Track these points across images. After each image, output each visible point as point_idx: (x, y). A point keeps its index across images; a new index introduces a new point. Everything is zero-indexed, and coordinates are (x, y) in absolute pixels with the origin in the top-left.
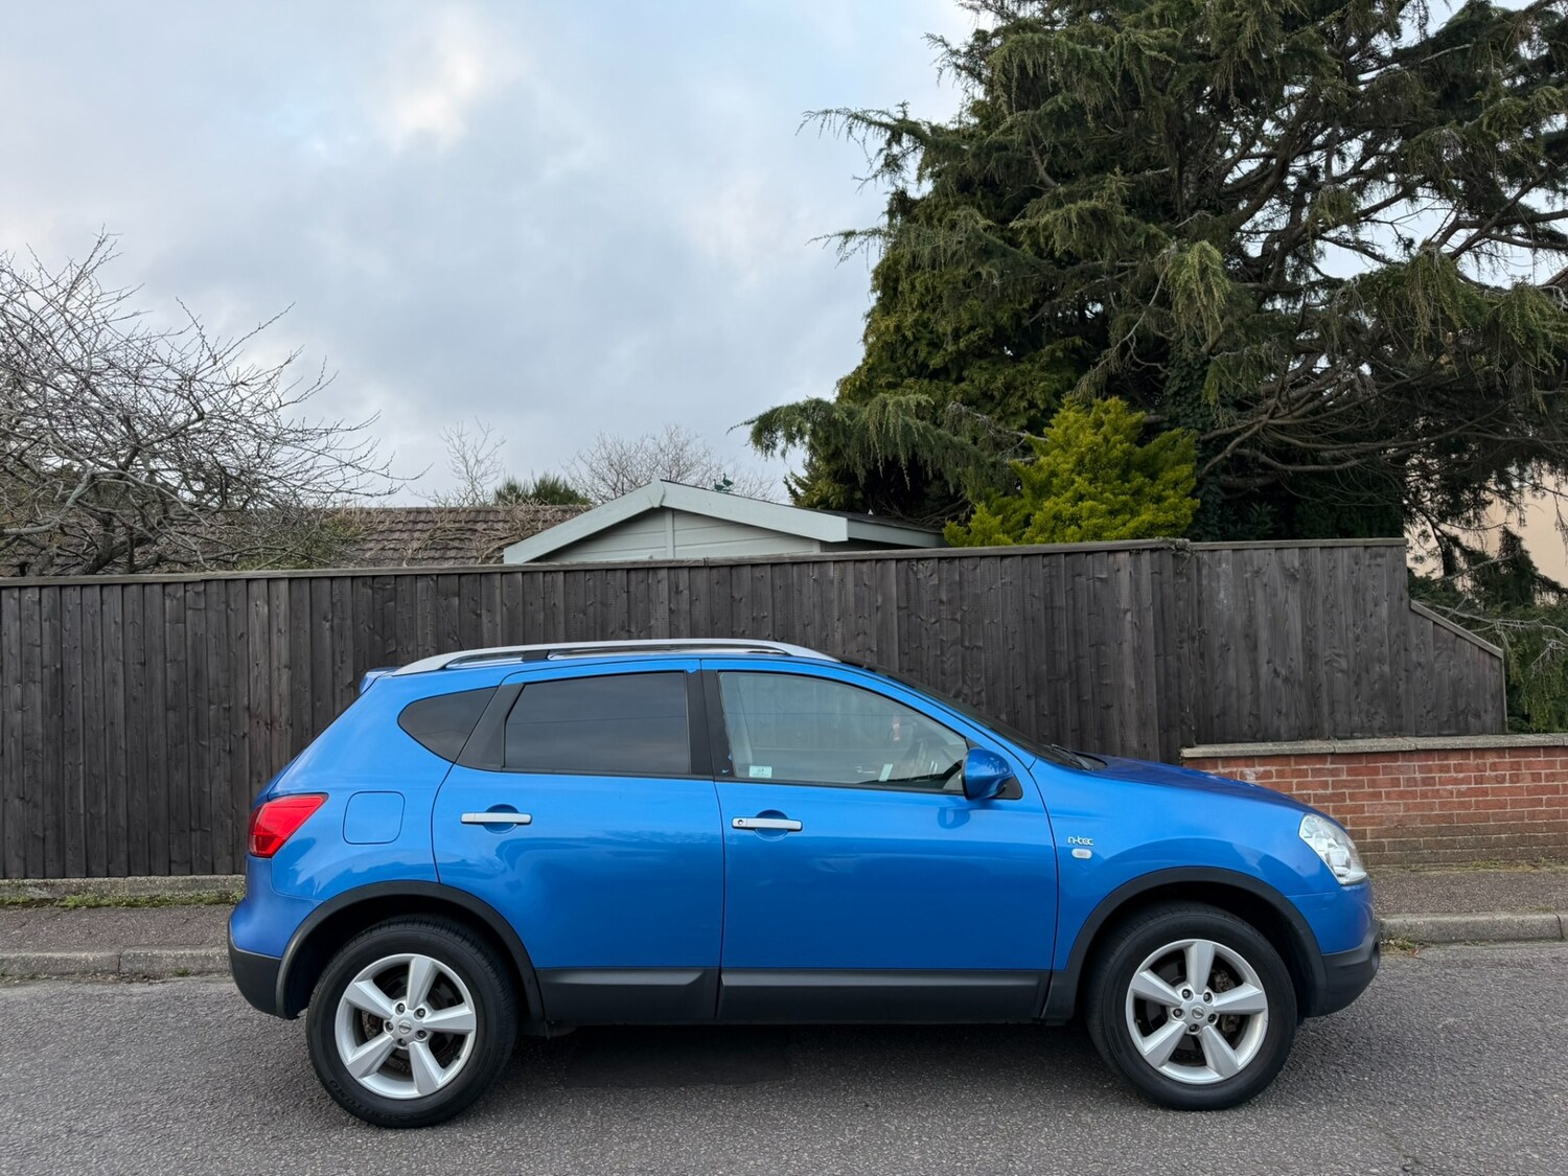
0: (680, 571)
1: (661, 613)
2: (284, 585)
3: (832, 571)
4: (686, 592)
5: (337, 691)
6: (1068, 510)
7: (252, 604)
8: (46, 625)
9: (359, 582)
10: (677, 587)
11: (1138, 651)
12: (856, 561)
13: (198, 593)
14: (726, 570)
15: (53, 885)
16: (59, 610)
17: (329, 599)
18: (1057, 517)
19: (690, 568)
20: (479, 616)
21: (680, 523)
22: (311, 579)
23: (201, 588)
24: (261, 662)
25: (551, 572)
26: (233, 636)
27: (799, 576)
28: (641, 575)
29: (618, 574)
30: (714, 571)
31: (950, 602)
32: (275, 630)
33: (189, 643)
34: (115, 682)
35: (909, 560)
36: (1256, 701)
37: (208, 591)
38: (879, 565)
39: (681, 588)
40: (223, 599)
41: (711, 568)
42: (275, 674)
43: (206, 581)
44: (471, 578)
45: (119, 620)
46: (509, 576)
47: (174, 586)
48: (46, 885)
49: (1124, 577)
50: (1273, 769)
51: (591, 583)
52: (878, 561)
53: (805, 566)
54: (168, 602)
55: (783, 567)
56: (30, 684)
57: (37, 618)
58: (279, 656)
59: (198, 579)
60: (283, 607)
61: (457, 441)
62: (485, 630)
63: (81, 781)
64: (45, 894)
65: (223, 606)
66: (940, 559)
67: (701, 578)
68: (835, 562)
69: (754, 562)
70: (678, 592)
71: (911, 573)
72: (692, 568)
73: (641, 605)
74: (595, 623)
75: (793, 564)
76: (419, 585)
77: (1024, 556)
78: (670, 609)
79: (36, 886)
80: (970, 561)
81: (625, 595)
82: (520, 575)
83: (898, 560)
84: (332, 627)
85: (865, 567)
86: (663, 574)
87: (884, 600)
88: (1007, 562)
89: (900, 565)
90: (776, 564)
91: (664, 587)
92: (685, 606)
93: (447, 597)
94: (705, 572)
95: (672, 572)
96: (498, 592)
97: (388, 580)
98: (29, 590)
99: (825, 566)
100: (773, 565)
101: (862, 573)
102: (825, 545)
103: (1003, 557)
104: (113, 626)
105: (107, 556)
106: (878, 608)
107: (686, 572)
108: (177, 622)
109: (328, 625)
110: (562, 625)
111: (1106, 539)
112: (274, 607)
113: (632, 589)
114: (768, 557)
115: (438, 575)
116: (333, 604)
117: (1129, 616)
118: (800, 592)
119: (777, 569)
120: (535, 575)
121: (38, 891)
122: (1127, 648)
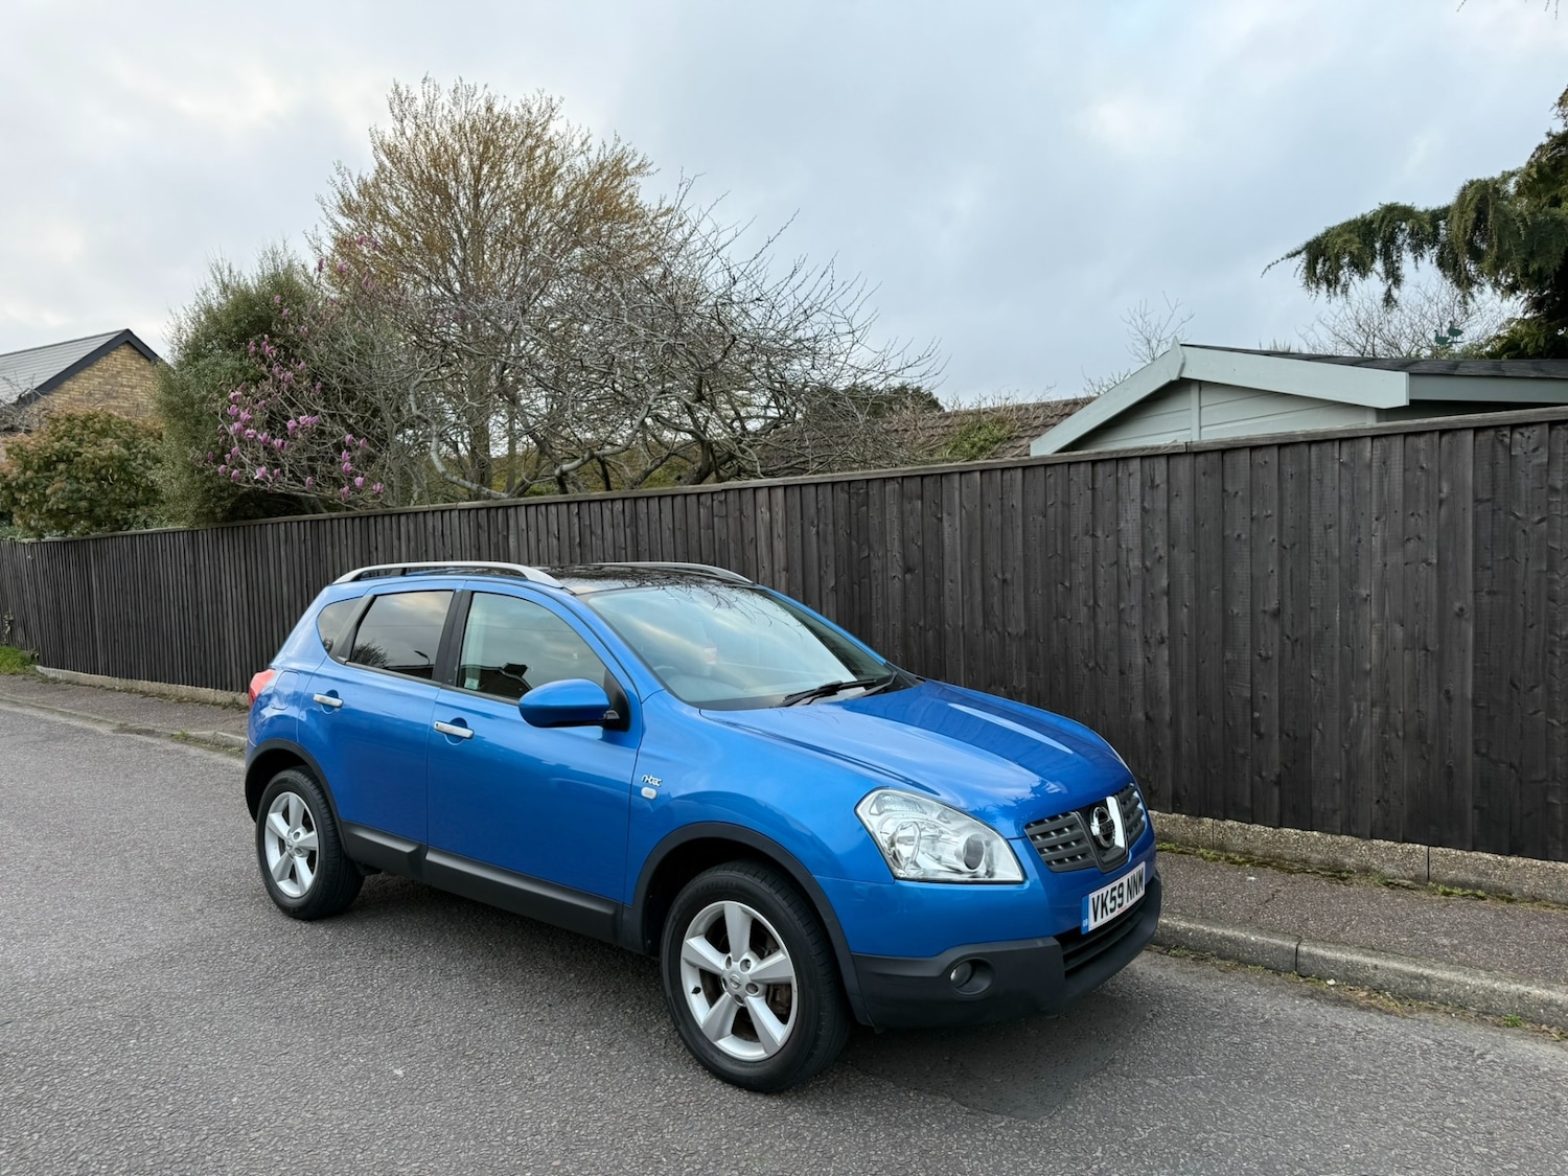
0: (1156, 460)
1: (1132, 513)
2: (780, 492)
3: (1365, 451)
4: (1163, 486)
5: (824, 594)
7: (758, 511)
8: (628, 531)
9: (838, 488)
10: (1153, 481)
12: (1406, 435)
13: (721, 502)
14: (1216, 456)
16: (635, 516)
17: (814, 504)
19: (1169, 456)
20: (941, 520)
21: (1208, 398)
22: (801, 486)
23: (723, 496)
24: (766, 565)
26: (746, 541)
27: (1320, 459)
28: (1110, 467)
29: (1082, 467)
30: (1201, 459)
32: (775, 535)
33: (717, 547)
35: (1497, 428)
37: (728, 500)
38: (1445, 439)
39: (1157, 481)
40: (738, 507)
41: (1197, 454)
42: (777, 576)
43: (726, 491)
44: (932, 479)
45: (671, 526)
46: (968, 476)
47: (704, 495)
51: (1052, 480)
52: (1443, 432)
53: (1328, 445)
54: (702, 510)
55: (1296, 449)
57: (622, 525)
58: (779, 560)
59: (720, 488)
60: (780, 514)
62: (946, 535)
65: (738, 513)
66: (1553, 424)
67: (1183, 467)
68: (1373, 438)
69: (1254, 443)
70: (1154, 486)
71: (1500, 448)
72: (1170, 456)
73: (1109, 504)
74: (1056, 527)
75: (1310, 443)
76: (887, 488)
78: (1143, 509)
81: (1090, 492)
83: (1477, 430)
84: (818, 532)
85: (1421, 442)
86: (1135, 465)
87: (1452, 489)
89: (1482, 437)
90: (1284, 445)
91: (1135, 483)
92: (1162, 505)
93: (910, 500)
94: (1187, 462)
95: (1147, 463)
96: (957, 494)
97: (860, 485)
99: (1359, 444)
100: (1280, 446)
101: (1417, 451)
104: (668, 532)
106: (1441, 502)
107: (1163, 461)
108: (708, 528)
109: (815, 529)
110: (1020, 531)
112: (774, 514)
113: (1099, 485)
114: (1273, 437)
115: (903, 477)
116: (818, 510)
118: (1320, 481)
119: (1287, 451)
120: (994, 473)
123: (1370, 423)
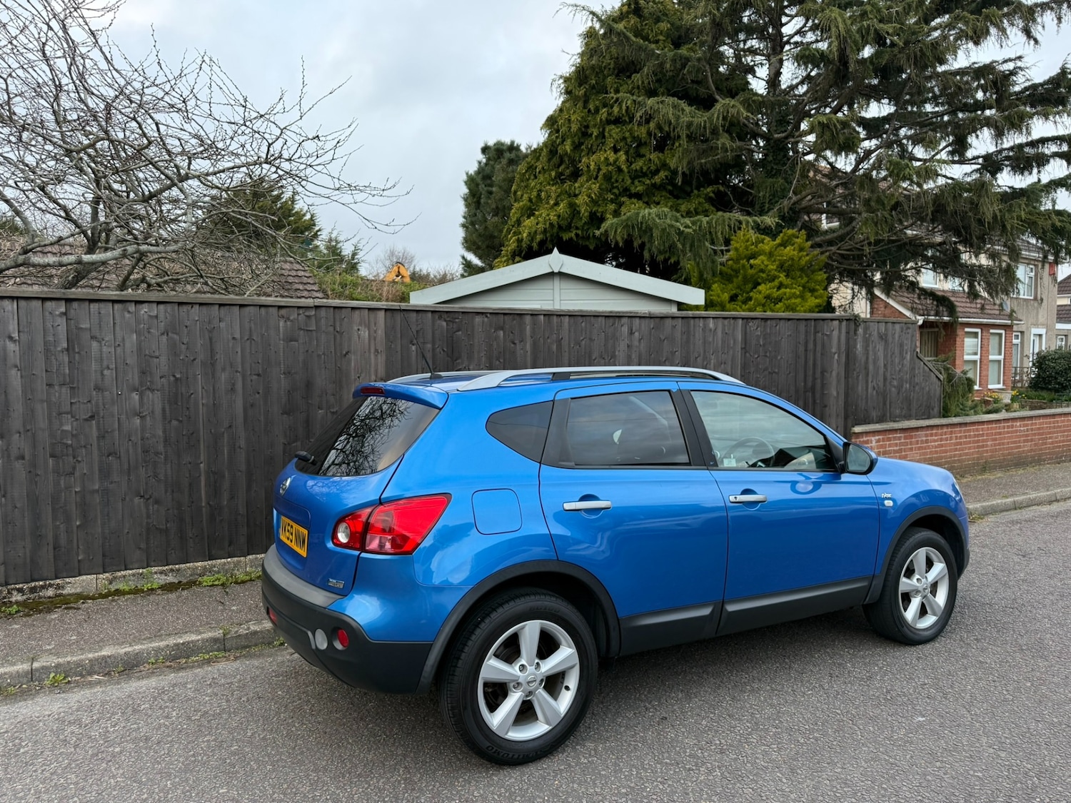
0: (634, 319)
1: (622, 347)
2: (381, 314)
3: (711, 324)
4: (637, 334)
6: (776, 294)
7: (355, 328)
9: (437, 316)
10: (632, 330)
11: (838, 374)
13: (308, 317)
15: (178, 570)
19: (640, 317)
20: (515, 344)
21: (566, 285)
23: (312, 312)
25: (560, 315)
26: (339, 354)
27: (694, 326)
29: (600, 319)
30: (653, 321)
31: (764, 345)
32: (373, 350)
33: (301, 358)
34: (233, 390)
37: (319, 316)
39: (634, 330)
40: (331, 323)
43: (317, 307)
44: (511, 317)
45: (237, 335)
47: (288, 309)
48: (172, 570)
49: (835, 333)
50: (881, 437)
51: (583, 324)
53: (698, 320)
54: (282, 323)
55: (687, 320)
56: (148, 393)
59: (312, 305)
60: (380, 332)
63: (203, 479)
64: (171, 579)
65: (331, 329)
66: (761, 319)
67: (645, 323)
68: (713, 318)
70: (632, 333)
73: (611, 341)
74: (585, 352)
77: (798, 319)
78: (628, 344)
79: (161, 573)
80: (774, 322)
81: (603, 333)
82: (542, 317)
83: (743, 319)
84: (416, 349)
86: (624, 320)
87: (734, 343)
89: (743, 322)
91: (625, 329)
92: (636, 343)
93: (496, 329)
94: (647, 320)
95: (630, 320)
96: (528, 327)
97: (456, 315)
98: (146, 305)
99: (708, 320)
103: (789, 320)
104: (231, 343)
107: (637, 320)
108: (291, 341)
109: (414, 348)
111: (799, 311)
112: (373, 332)
113: (607, 329)
116: (418, 332)
117: (836, 356)
118: (694, 335)
119: (684, 321)
120: (551, 317)
121: (163, 577)
122: (834, 374)
123: (674, 310)
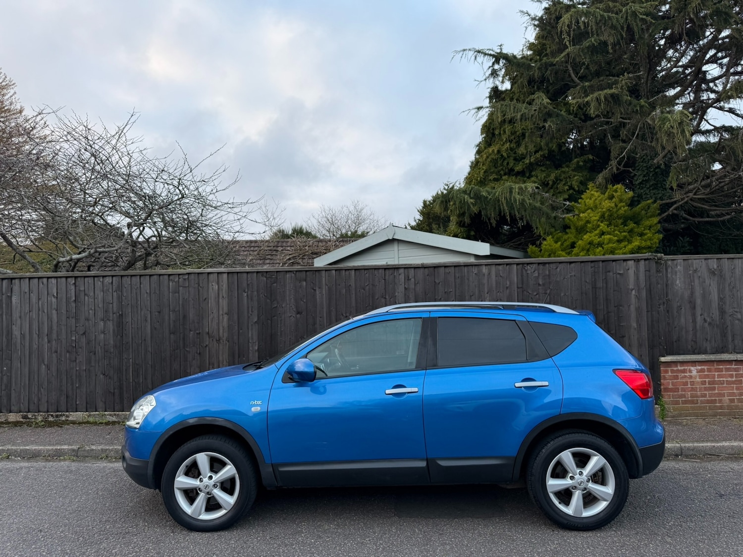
0: (410, 269)
1: (400, 290)
2: (225, 276)
3: (484, 270)
4: (413, 280)
5: (250, 325)
7: (210, 284)
8: (115, 294)
9: (260, 275)
10: (408, 277)
11: (638, 309)
12: (496, 265)
13: (185, 279)
14: (432, 269)
15: (118, 415)
16: (120, 288)
17: (246, 282)
18: (591, 243)
19: (415, 268)
20: (315, 290)
21: (402, 247)
22: (238, 273)
23: (186, 277)
24: (214, 312)
25: (348, 270)
26: (201, 299)
27: (468, 272)
28: (391, 271)
29: (380, 271)
30: (426, 270)
31: (544, 285)
32: (221, 296)
33: (181, 302)
34: (146, 321)
35: (523, 264)
36: (695, 334)
37: (190, 278)
38: (508, 266)
39: (410, 278)
40: (197, 282)
41: (425, 268)
42: (221, 317)
43: (189, 274)
44: (311, 272)
45: (148, 291)
46: (329, 272)
47: (174, 276)
48: (115, 415)
49: (631, 272)
50: (705, 368)
51: (367, 275)
52: (507, 264)
53: (471, 267)
54: (171, 284)
55: (460, 268)
56: (108, 321)
57: (111, 290)
58: (223, 309)
59: (185, 273)
60: (225, 286)
61: (264, 209)
62: (318, 297)
63: (131, 367)
64: (114, 419)
65: (197, 285)
66: (539, 264)
67: (420, 272)
68: (485, 265)
69: (446, 265)
70: (409, 279)
71: (524, 271)
72: (416, 268)
73: (391, 286)
74: (369, 294)
75: (465, 266)
76: (288, 275)
77: (581, 262)
78: (405, 287)
79: (110, 415)
80: (554, 265)
81: (384, 280)
82: (334, 271)
83: (518, 264)
84: (247, 295)
85: (500, 267)
86: (402, 271)
87: (510, 283)
88: (573, 265)
89: (518, 267)
90: (457, 266)
91: (402, 277)
92: (412, 286)
93: (300, 281)
94: (422, 270)
95: (406, 270)
96: (324, 279)
97: (273, 273)
98: (107, 277)
100: (455, 266)
101: (499, 271)
102: (477, 257)
103: (571, 263)
104: (146, 295)
105: (133, 262)
106: (507, 288)
107: (413, 270)
108: (175, 293)
109: (245, 294)
110: (354, 295)
111: (616, 254)
112: (220, 286)
113: (387, 278)
114: (453, 263)
115: (296, 271)
116: (248, 285)
117: (633, 292)
118: (468, 279)
119: (457, 268)
120: (341, 271)
121: (111, 418)
122: (633, 308)
